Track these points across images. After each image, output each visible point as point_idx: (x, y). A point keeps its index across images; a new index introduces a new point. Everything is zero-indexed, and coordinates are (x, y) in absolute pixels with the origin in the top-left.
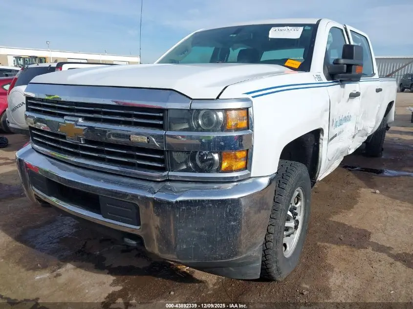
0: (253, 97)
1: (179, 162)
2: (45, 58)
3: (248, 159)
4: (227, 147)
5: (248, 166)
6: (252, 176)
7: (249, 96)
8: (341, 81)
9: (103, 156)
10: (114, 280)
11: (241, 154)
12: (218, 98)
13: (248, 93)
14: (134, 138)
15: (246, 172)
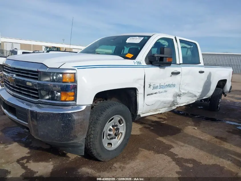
0: (78, 69)
1: (43, 95)
2: (60, 48)
3: (75, 96)
4: (65, 89)
5: (75, 100)
6: (77, 104)
7: (76, 68)
8: (159, 65)
9: (21, 91)
10: (29, 152)
11: (71, 93)
12: (59, 68)
13: (75, 67)
14: (28, 84)
15: (74, 102)
